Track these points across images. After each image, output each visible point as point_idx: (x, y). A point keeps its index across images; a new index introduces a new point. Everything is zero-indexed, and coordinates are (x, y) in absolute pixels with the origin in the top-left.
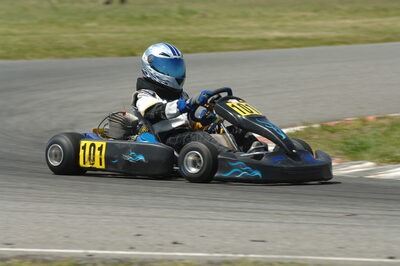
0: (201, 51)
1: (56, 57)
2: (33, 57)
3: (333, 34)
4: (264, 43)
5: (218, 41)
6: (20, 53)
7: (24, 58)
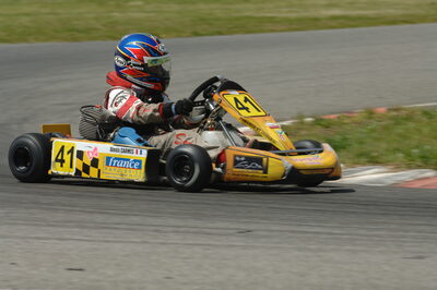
0: (236, 33)
1: (65, 40)
2: (37, 39)
3: (400, 12)
4: (314, 23)
5: (263, 20)
6: (24, 36)
7: (25, 41)
